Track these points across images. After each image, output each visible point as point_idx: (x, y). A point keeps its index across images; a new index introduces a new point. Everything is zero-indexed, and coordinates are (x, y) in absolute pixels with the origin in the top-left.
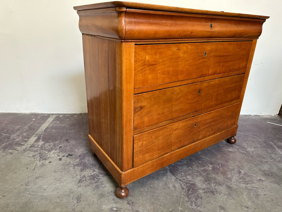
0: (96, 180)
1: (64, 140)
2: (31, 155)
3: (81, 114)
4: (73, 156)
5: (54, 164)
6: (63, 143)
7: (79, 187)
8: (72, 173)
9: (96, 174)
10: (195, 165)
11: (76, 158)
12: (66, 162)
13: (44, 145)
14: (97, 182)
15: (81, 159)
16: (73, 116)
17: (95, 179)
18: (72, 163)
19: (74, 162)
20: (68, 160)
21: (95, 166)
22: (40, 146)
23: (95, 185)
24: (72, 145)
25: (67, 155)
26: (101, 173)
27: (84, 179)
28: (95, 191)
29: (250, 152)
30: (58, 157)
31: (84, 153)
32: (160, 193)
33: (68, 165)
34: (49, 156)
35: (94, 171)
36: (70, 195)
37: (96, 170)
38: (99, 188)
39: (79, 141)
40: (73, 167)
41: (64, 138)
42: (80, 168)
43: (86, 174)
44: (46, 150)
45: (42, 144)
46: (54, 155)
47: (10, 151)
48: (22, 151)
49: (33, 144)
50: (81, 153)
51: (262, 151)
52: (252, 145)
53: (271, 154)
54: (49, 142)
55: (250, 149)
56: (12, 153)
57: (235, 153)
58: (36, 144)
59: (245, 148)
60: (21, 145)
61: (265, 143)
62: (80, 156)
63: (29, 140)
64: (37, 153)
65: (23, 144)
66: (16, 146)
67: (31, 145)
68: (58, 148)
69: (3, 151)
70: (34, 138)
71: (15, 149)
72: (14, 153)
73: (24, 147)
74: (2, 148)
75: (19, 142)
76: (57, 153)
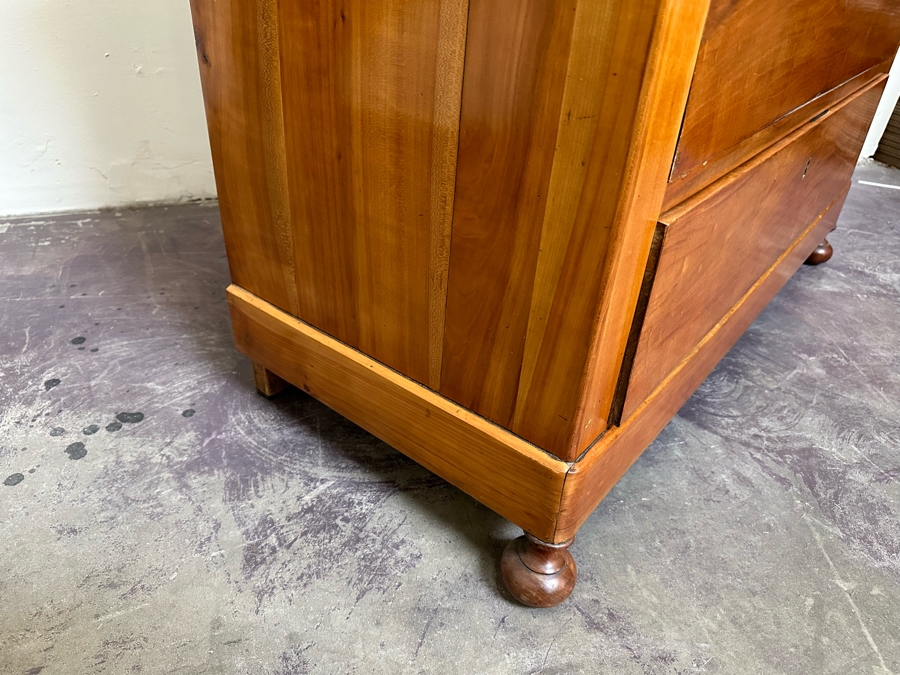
0: (348, 529)
1: (62, 343)
3: (107, 212)
4: (152, 422)
5: (44, 482)
6: (60, 356)
7: (260, 594)
8: (182, 516)
9: (332, 497)
10: (754, 368)
11: (172, 429)
12: (117, 463)
14: (358, 540)
15: (205, 431)
16: (68, 226)
17: (338, 521)
18: (157, 459)
19: (167, 451)
20: (129, 446)
21: (303, 453)
23: (351, 559)
24: (122, 363)
25: (108, 418)
26: (358, 486)
27: (273, 540)
28: (368, 596)
29: (896, 287)
30: (57, 439)
31: (206, 396)
32: (705, 525)
33: (135, 475)
35: (310, 480)
36: (226, 662)
37: (322, 472)
38: (382, 571)
39: (153, 335)
40: (174, 484)
41: (58, 333)
42: (219, 478)
43: (272, 508)
46: (27, 432)
50: (189, 395)
52: (882, 263)
55: (887, 278)
57: (853, 296)
59: (870, 276)
62: (188, 414)
68: (37, 391)
76: (42, 418)
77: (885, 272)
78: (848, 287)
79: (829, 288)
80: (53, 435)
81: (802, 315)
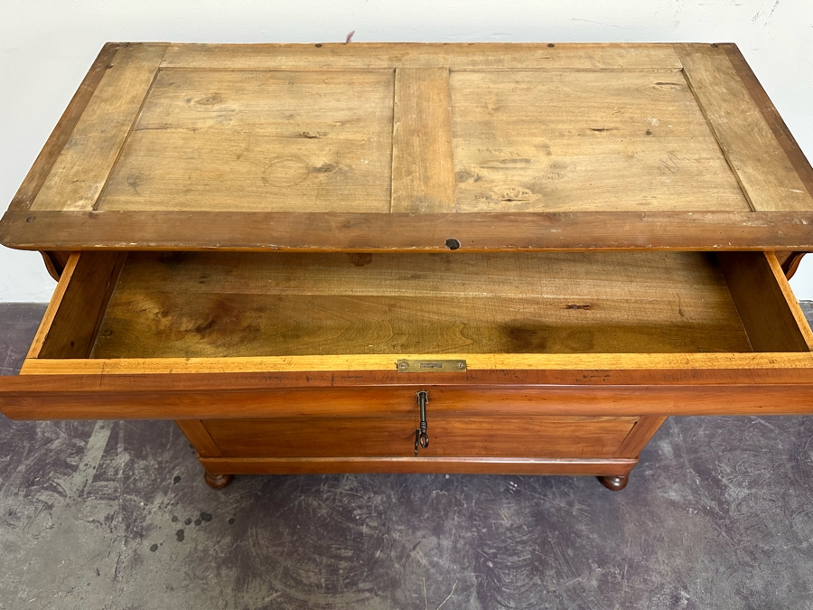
1: (185, 445)
2: (101, 517)
4: (215, 522)
5: (164, 554)
6: (183, 457)
8: (214, 594)
9: (277, 603)
10: (552, 568)
11: (222, 531)
12: (196, 549)
13: (130, 469)
15: (235, 538)
18: (212, 551)
19: (217, 547)
20: (202, 538)
21: (273, 568)
22: (120, 475)
25: (196, 515)
26: (289, 601)
29: (733, 506)
30: (174, 524)
31: (242, 510)
33: (201, 560)
34: (148, 521)
35: (272, 588)
37: (278, 584)
40: (215, 571)
42: (234, 573)
43: (250, 601)
44: (140, 493)
45: (127, 465)
46: (162, 515)
47: (44, 496)
48: (76, 498)
49: (101, 466)
50: (235, 506)
51: (771, 500)
52: (748, 472)
53: (794, 515)
54: (144, 453)
55: (735, 493)
56: (51, 507)
57: (685, 509)
58: (108, 465)
59: (721, 488)
60: (70, 471)
61: (792, 458)
62: (231, 521)
63: (89, 446)
64: (117, 508)
65: (74, 466)
66: (56, 472)
67: (97, 471)
68: (170, 484)
69: (26, 496)
70: (101, 435)
71: (55, 487)
72: (56, 504)
73: (78, 478)
74: (21, 484)
75: (62, 456)
76: (169, 507)
77: (739, 485)
78: (691, 497)
79: (673, 495)
80: (173, 520)
81: (627, 522)
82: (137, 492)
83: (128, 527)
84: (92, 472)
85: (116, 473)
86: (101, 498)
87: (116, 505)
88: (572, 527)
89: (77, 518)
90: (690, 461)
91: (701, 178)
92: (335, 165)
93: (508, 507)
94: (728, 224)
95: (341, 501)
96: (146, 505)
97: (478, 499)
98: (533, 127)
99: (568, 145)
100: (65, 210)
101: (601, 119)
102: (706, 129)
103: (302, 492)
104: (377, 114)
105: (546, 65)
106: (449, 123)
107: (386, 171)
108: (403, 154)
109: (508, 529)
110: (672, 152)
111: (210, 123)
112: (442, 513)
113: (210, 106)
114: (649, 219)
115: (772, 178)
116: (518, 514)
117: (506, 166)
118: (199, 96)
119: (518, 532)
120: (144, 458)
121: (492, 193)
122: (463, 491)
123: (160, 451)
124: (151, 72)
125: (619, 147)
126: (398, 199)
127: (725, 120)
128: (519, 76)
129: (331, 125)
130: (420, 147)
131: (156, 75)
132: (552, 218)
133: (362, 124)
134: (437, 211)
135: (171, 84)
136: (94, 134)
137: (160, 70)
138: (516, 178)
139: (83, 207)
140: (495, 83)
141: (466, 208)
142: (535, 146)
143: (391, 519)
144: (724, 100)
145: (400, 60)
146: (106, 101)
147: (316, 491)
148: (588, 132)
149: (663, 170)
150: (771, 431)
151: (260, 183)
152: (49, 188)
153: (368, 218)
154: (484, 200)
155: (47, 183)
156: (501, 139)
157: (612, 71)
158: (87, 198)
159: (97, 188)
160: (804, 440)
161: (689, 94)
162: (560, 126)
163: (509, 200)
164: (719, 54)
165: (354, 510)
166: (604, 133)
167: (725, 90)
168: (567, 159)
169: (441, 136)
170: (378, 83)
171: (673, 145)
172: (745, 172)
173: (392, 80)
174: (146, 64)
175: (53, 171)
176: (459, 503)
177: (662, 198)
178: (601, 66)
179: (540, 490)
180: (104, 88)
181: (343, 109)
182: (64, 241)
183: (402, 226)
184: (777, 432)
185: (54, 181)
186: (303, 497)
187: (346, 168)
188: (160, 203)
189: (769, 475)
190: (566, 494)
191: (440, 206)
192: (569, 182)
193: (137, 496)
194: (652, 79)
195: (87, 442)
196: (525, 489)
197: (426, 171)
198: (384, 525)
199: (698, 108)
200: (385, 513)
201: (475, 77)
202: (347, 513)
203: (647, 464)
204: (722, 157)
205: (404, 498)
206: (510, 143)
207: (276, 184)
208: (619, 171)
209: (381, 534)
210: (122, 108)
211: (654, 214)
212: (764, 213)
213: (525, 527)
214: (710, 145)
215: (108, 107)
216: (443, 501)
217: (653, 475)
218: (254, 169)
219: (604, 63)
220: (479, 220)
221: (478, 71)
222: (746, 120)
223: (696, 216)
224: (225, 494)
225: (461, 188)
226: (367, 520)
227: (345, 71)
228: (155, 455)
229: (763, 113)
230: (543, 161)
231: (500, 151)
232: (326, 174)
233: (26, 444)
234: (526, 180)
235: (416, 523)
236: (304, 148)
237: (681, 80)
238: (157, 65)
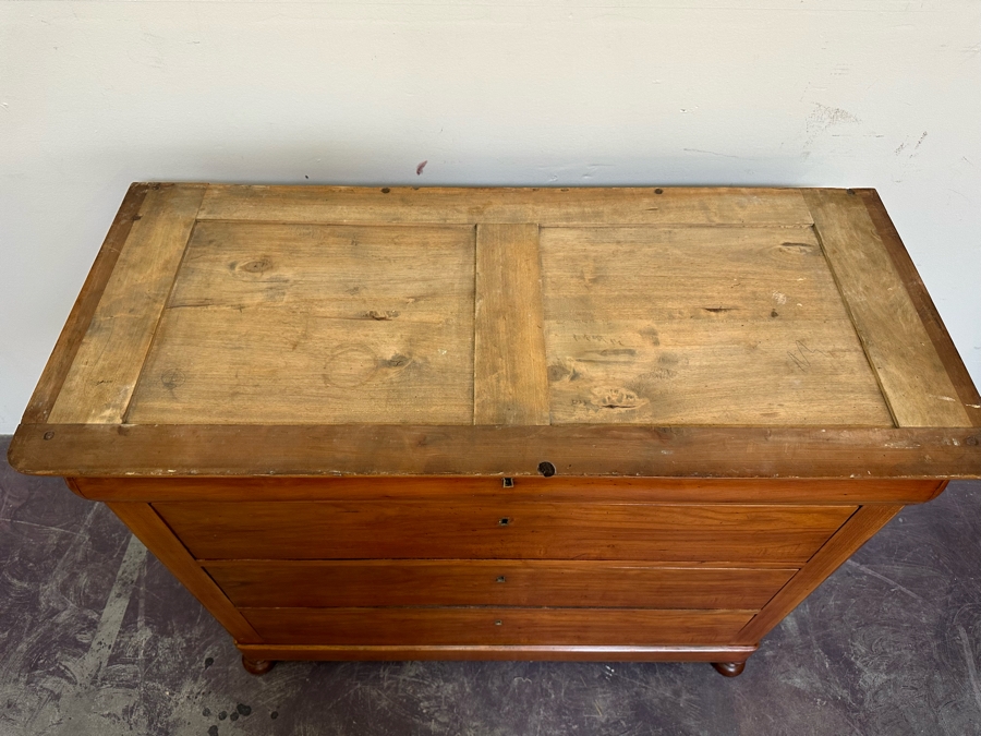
4: (254, 717)
11: (264, 727)
13: (153, 648)
22: (141, 655)
30: (206, 719)
31: (287, 700)
34: (174, 716)
44: (164, 679)
45: (148, 643)
46: (192, 707)
47: (50, 683)
48: (88, 685)
49: (117, 644)
50: (278, 696)
51: (913, 688)
52: (886, 653)
53: (940, 707)
54: (170, 628)
55: (871, 678)
56: (58, 697)
57: (812, 700)
58: (126, 643)
59: (854, 673)
60: (80, 650)
61: (939, 635)
62: (274, 715)
63: (103, 619)
64: (137, 698)
65: (84, 644)
66: (63, 652)
67: (113, 651)
68: (200, 668)
69: (28, 683)
70: (118, 605)
71: (63, 671)
72: (64, 693)
73: (90, 660)
74: (22, 667)
75: (71, 631)
76: (200, 697)
77: (876, 669)
78: (819, 685)
79: (798, 682)
80: (204, 714)
81: (744, 716)
82: (162, 678)
83: (151, 722)
84: (107, 652)
85: (136, 653)
86: (118, 686)
87: (136, 695)
88: (678, 723)
89: (89, 711)
90: (818, 639)
91: (835, 378)
92: (407, 356)
93: (604, 698)
94: (868, 446)
95: (404, 690)
96: (172, 694)
97: (568, 688)
98: (637, 305)
99: (678, 331)
100: (89, 422)
101: (718, 294)
102: (840, 307)
103: (358, 679)
104: (456, 286)
105: (653, 219)
106: (540, 300)
107: (467, 365)
108: (486, 343)
109: (603, 726)
110: (801, 342)
111: (259, 298)
112: (525, 706)
113: (258, 275)
114: (776, 438)
115: (918, 380)
116: (616, 706)
117: (606, 359)
118: (244, 259)
119: (615, 728)
120: (170, 635)
121: (591, 397)
122: (550, 678)
123: (188, 625)
124: (187, 226)
125: (738, 333)
126: (483, 405)
127: (864, 299)
128: (621, 234)
129: (402, 302)
130: (507, 334)
131: (193, 229)
132: (661, 433)
133: (439, 300)
134: (528, 422)
135: (211, 242)
136: (121, 315)
137: (197, 221)
138: (618, 376)
139: (111, 418)
140: (593, 243)
141: (562, 417)
142: (640, 332)
143: (464, 713)
144: (863, 270)
145: (481, 213)
146: (133, 266)
147: (375, 677)
148: (703, 313)
149: (791, 366)
150: (914, 600)
151: (320, 383)
152: (70, 391)
153: (446, 432)
154: (582, 405)
155: (67, 385)
156: (600, 322)
157: (731, 226)
158: (115, 406)
159: (126, 390)
160: (952, 612)
161: (821, 259)
162: (670, 305)
163: (611, 407)
164: (857, 203)
165: (421, 701)
166: (722, 315)
167: (863, 256)
168: (677, 350)
169: (531, 318)
170: (456, 243)
171: (803, 332)
172: (886, 372)
173: (472, 240)
174: (181, 215)
175: (74, 367)
176: (545, 694)
177: (791, 408)
178: (717, 220)
179: (641, 677)
180: (131, 251)
181: (416, 280)
182: (89, 467)
183: (487, 444)
184: (920, 601)
185: (75, 381)
186: (359, 686)
187: (421, 361)
188: (203, 412)
189: (910, 657)
190: (672, 681)
191: (531, 416)
192: (680, 381)
193: (161, 683)
194: (777, 237)
195: (100, 615)
196: (624, 675)
197: (514, 368)
198: (456, 721)
199: (832, 280)
200: (458, 706)
201: (569, 235)
202: (412, 706)
203: (767, 642)
204: (859, 348)
205: (478, 686)
206: (612, 328)
207: (338, 383)
208: (739, 367)
209: (452, 732)
210: (154, 277)
211: (781, 430)
212: (909, 429)
213: (623, 722)
214: (846, 332)
215: (136, 276)
216: (527, 691)
217: (774, 657)
218: (313, 363)
219: (722, 216)
220: (577, 436)
221: (573, 228)
222: (888, 297)
223: (831, 434)
224: (267, 680)
225: (554, 389)
226: (436, 714)
227: (416, 227)
228: (182, 631)
229: (907, 288)
230: (649, 354)
231: (600, 338)
232: (398, 369)
233: (27, 616)
234: (630, 377)
235: (494, 718)
236: (371, 333)
237: (811, 239)
238: (194, 217)
